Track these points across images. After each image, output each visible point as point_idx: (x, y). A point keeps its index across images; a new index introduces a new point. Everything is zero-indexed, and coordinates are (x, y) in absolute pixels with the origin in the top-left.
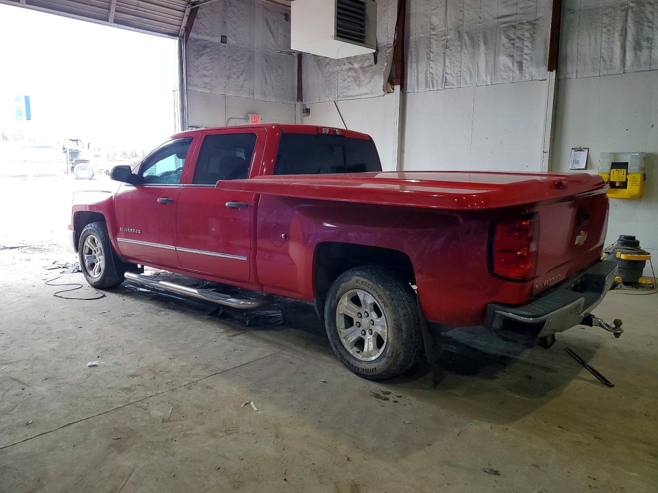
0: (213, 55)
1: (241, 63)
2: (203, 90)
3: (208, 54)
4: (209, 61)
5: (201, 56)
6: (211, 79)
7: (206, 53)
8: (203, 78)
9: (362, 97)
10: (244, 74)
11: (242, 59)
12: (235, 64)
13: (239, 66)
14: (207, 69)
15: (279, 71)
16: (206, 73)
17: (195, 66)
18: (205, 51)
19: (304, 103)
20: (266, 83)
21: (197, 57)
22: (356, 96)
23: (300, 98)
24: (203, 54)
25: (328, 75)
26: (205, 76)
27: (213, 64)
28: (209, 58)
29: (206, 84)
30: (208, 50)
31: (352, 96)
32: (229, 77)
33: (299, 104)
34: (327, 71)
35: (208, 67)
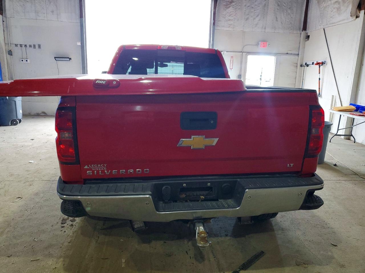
0: (237, 7)
1: (257, 9)
2: (228, 29)
3: (234, 6)
4: (233, 10)
5: (228, 8)
6: (234, 21)
7: (232, 6)
8: (228, 21)
9: (341, 23)
10: (259, 16)
11: (259, 6)
12: (252, 10)
13: (255, 11)
14: (232, 15)
15: (289, 11)
16: (230, 18)
17: (223, 15)
18: (232, 4)
19: (307, 32)
20: (277, 21)
21: (225, 9)
22: (337, 22)
23: (305, 28)
24: (230, 7)
25: (323, 9)
26: (229, 20)
27: (236, 12)
28: (234, 9)
29: (230, 25)
30: (234, 4)
31: (335, 23)
32: (247, 19)
33: (303, 33)
34: (322, 6)
35: (232, 14)
